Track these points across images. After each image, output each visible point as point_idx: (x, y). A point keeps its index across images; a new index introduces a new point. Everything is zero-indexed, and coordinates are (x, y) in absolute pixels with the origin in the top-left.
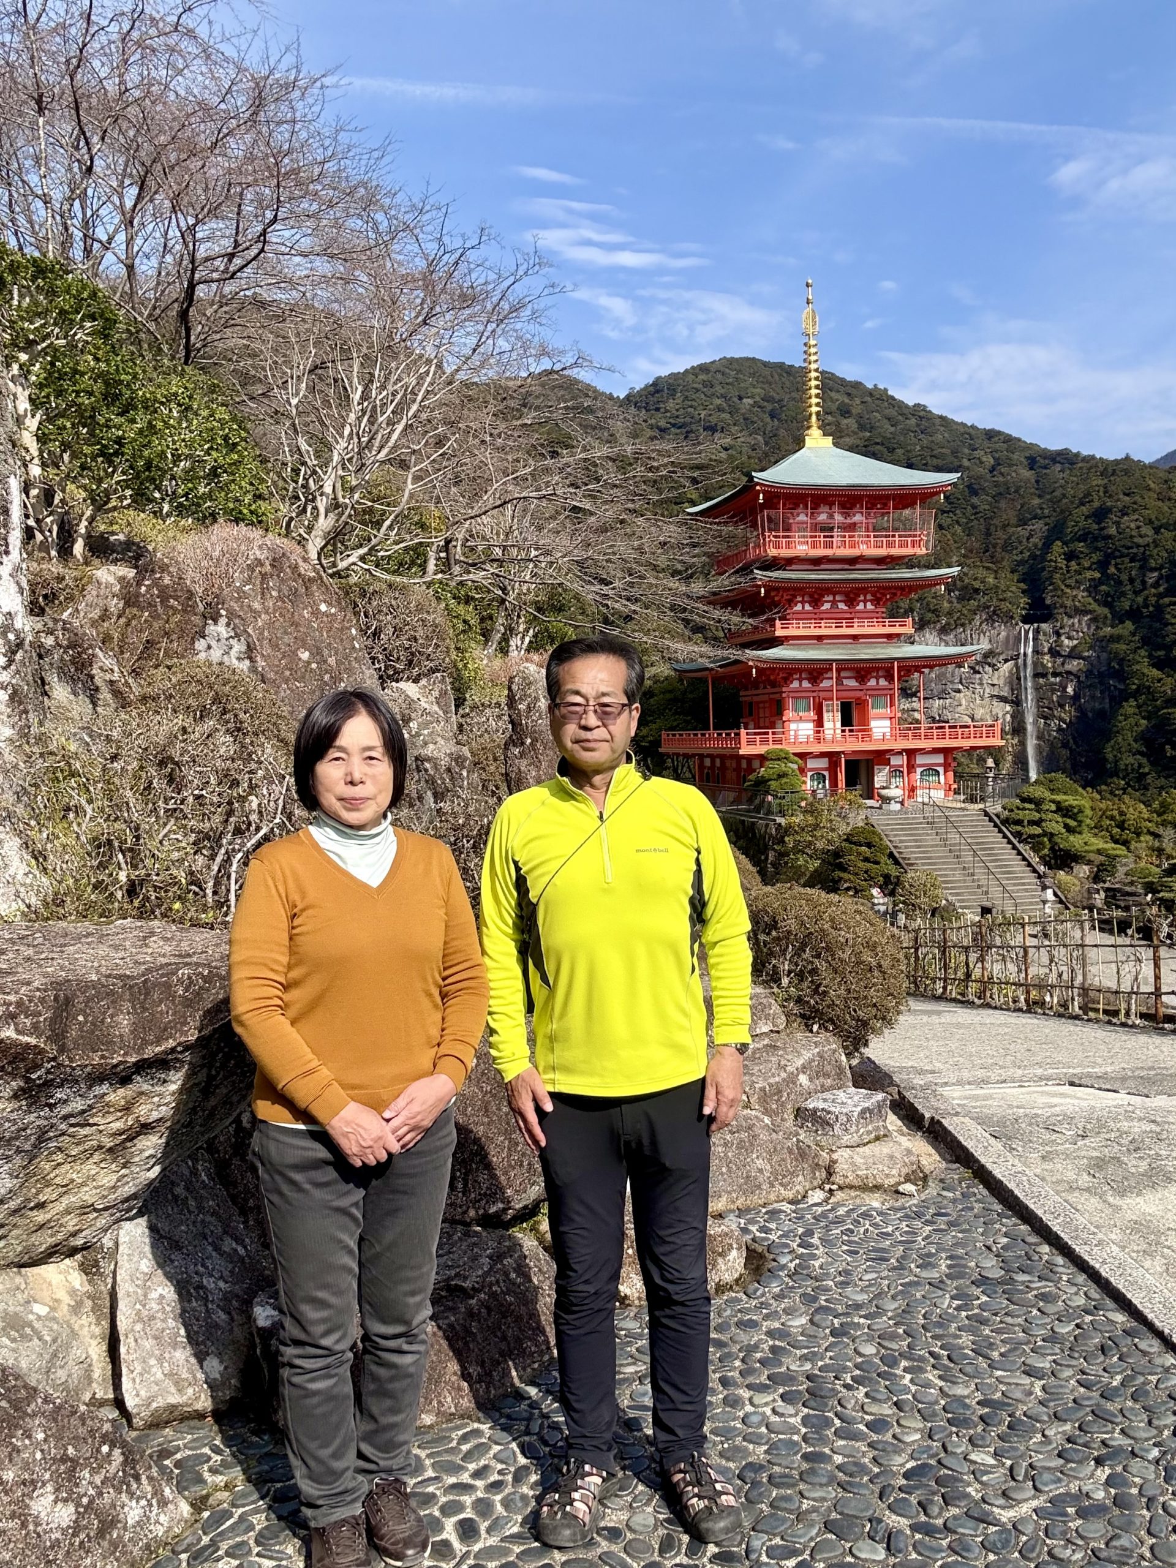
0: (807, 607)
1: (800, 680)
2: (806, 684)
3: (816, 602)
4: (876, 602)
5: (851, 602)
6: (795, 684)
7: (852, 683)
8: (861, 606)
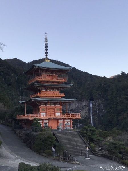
0: (45, 91)
1: (43, 105)
2: (44, 105)
3: (46, 90)
4: (58, 90)
5: (53, 90)
6: (42, 105)
7: (53, 105)
8: (55, 91)
